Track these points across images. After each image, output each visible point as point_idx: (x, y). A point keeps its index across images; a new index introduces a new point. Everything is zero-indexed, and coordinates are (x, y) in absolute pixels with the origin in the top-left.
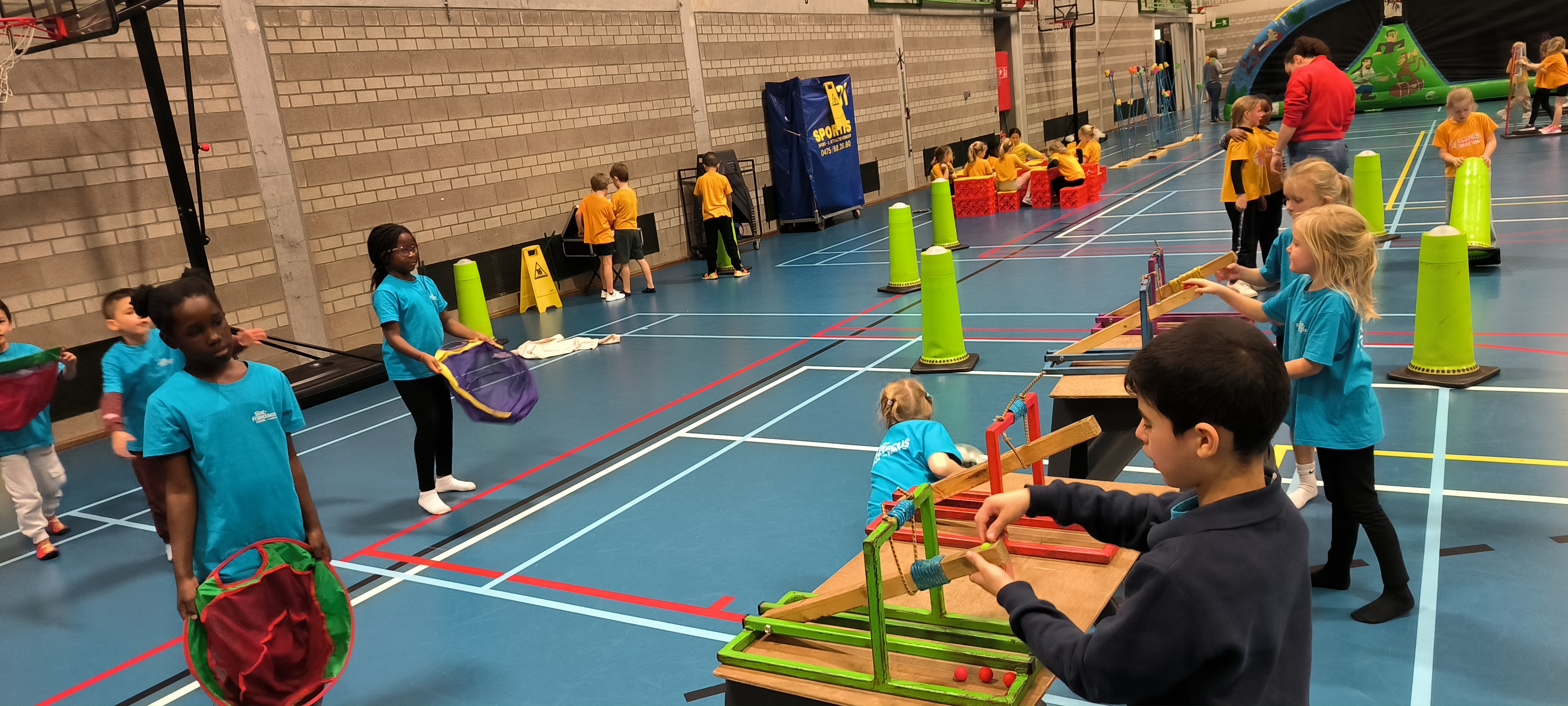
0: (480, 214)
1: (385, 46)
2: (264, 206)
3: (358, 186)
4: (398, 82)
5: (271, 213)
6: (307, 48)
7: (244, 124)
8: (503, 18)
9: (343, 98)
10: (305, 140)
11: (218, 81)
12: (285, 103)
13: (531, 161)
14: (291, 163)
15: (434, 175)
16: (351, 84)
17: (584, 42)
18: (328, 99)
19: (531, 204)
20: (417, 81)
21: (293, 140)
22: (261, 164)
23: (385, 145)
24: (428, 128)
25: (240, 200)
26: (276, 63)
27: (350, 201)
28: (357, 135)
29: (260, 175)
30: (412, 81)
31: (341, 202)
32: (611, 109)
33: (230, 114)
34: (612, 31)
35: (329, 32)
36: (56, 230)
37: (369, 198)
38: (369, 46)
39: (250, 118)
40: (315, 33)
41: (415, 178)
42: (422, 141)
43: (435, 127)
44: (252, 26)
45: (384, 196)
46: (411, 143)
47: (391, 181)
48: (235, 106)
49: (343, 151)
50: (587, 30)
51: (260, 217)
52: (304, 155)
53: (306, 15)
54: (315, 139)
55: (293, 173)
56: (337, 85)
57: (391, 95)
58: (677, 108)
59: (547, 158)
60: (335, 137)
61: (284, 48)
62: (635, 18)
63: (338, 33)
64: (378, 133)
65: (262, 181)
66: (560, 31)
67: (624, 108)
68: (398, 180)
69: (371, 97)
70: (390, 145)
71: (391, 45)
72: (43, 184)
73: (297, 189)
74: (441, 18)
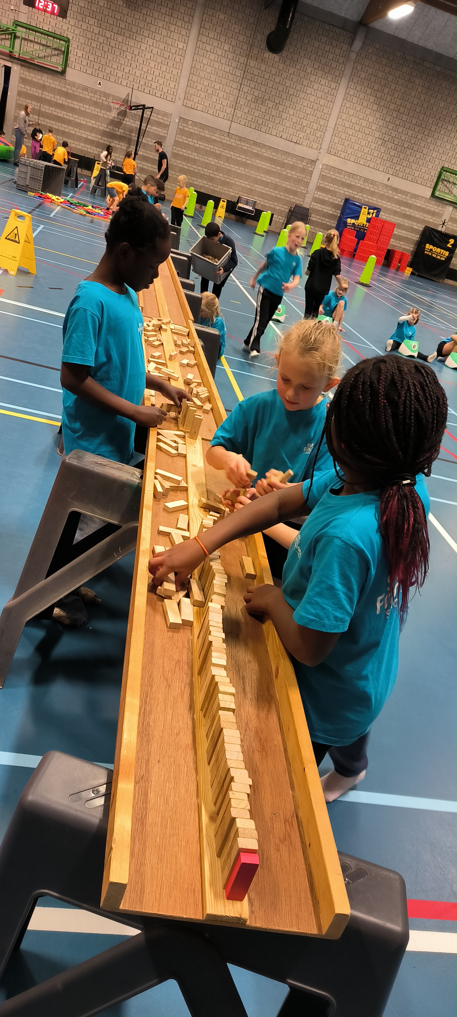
0: (214, 185)
1: (207, 136)
3: (185, 164)
4: (207, 145)
6: (187, 129)
7: (166, 139)
8: (246, 141)
9: (190, 143)
10: (177, 148)
12: (177, 139)
13: (237, 180)
14: (172, 152)
15: (206, 170)
16: (194, 141)
17: (271, 157)
18: (187, 142)
19: (232, 190)
20: (212, 147)
21: (174, 147)
23: (196, 158)
24: (209, 159)
26: (179, 130)
27: (181, 166)
28: (190, 153)
30: (210, 146)
31: (179, 165)
32: (272, 178)
33: (164, 136)
34: (283, 157)
35: (194, 128)
36: (123, 144)
37: (187, 167)
38: (203, 135)
39: (167, 139)
40: (191, 127)
41: (201, 169)
42: (206, 161)
43: (212, 159)
44: (177, 121)
45: (190, 169)
46: (203, 160)
47: (194, 166)
48: (166, 135)
49: (185, 154)
50: (275, 154)
52: (176, 152)
53: (190, 122)
54: (180, 149)
56: (191, 140)
57: (203, 147)
58: (301, 189)
59: (242, 181)
60: (185, 151)
61: (182, 128)
62: (295, 157)
63: (197, 129)
64: (196, 154)
66: (263, 150)
67: (278, 180)
68: (196, 167)
69: (198, 146)
70: (198, 158)
71: (209, 136)
72: (125, 135)
74: (226, 135)
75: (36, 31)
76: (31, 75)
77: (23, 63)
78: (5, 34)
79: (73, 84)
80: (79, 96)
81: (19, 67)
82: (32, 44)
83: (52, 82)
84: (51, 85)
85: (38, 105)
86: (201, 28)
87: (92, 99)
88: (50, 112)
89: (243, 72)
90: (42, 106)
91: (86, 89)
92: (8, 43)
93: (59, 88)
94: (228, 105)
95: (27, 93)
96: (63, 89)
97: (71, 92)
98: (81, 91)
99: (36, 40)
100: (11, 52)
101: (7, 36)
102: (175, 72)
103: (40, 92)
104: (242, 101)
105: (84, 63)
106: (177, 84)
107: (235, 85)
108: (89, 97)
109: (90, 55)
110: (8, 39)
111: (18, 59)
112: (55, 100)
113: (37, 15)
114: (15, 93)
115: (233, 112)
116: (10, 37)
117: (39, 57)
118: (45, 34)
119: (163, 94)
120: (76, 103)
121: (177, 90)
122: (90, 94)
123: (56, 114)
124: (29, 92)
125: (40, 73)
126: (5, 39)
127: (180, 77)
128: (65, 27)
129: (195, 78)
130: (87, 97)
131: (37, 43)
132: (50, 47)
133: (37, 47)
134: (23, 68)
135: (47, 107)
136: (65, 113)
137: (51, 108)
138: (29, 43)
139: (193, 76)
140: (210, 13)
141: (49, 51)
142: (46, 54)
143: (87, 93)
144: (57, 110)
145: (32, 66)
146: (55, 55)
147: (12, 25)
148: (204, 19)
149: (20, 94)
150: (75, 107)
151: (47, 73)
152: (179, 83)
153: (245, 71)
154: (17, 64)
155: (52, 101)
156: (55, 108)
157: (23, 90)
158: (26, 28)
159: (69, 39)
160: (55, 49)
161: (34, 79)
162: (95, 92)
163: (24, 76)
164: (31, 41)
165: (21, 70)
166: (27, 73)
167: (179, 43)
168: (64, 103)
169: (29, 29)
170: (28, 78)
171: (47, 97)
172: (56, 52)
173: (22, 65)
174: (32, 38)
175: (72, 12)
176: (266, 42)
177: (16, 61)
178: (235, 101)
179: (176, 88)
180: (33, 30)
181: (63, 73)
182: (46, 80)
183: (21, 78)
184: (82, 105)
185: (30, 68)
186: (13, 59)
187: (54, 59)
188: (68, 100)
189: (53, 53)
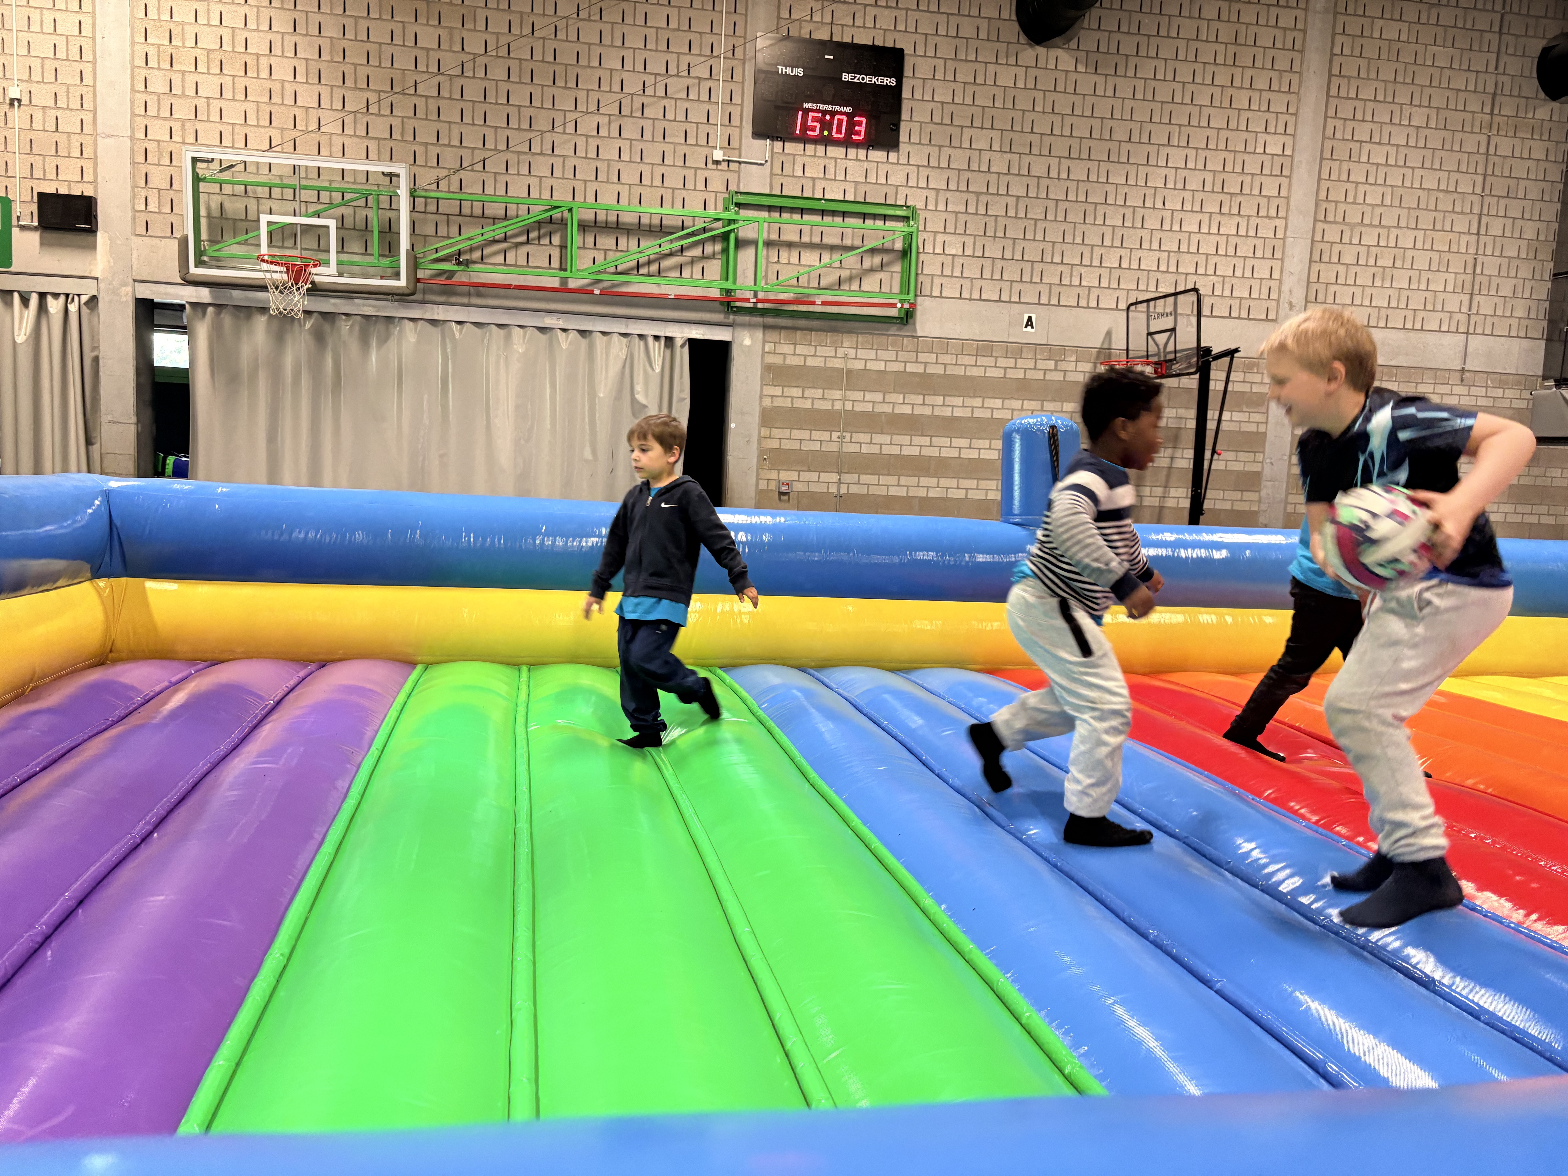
2: (1260, 501)
5: (1263, 507)
7: (1264, 441)
11: (1256, 410)
14: (1289, 475)
22: (1267, 471)
25: (1244, 493)
29: (1264, 478)
33: (1257, 434)
39: (1269, 438)
48: (1262, 429)
51: (1255, 508)
55: (1288, 482)
65: (1264, 483)
73: (1288, 494)
74: (1455, 378)
75: (802, 211)
76: (800, 350)
77: (770, 320)
78: (703, 242)
79: (943, 344)
80: (965, 377)
81: (759, 334)
82: (795, 254)
83: (872, 354)
84: (871, 366)
85: (834, 438)
86: (1334, 79)
87: (1011, 374)
88: (875, 450)
89: (1480, 179)
90: (848, 439)
91: (985, 348)
92: (714, 268)
93: (897, 367)
94: (1450, 288)
95: (793, 410)
96: (910, 368)
97: (939, 370)
98: (971, 360)
99: (806, 239)
100: (728, 291)
101: (709, 249)
102: (1266, 231)
103: (837, 394)
104: (1491, 266)
105: (972, 271)
106: (1277, 265)
107: (1461, 225)
108: (999, 373)
109: (989, 243)
110: (713, 256)
111: (754, 311)
112: (887, 409)
113: (800, 161)
114: (755, 418)
115: (1466, 303)
116: (718, 247)
117: (819, 288)
118: (833, 213)
119: (1236, 304)
120: (958, 401)
121: (1280, 280)
122: (1002, 362)
123: (895, 450)
124: (799, 404)
125: (829, 337)
126: (704, 258)
127: (1284, 239)
128: (897, 178)
129: (1332, 234)
130: (992, 373)
131: (811, 246)
132: (852, 248)
133: (810, 258)
134: (773, 336)
135: (864, 437)
136: (925, 441)
137: (879, 438)
138: (784, 254)
139: (1326, 226)
140: (1354, 27)
141: (851, 260)
142: (845, 274)
143: (990, 361)
144: (897, 439)
145: (802, 323)
146: (872, 270)
147: (720, 206)
148: (1337, 50)
149: (769, 418)
150: (958, 413)
151: (850, 332)
152: (1282, 260)
153: (1485, 175)
154: (750, 326)
155: (880, 414)
156: (892, 434)
157: (779, 403)
158: (770, 208)
159: (914, 210)
160: (873, 251)
161: (810, 362)
162: (1016, 350)
163: (777, 360)
164: (790, 245)
165: (764, 342)
166: (787, 349)
167: (1269, 138)
168: (918, 411)
169: (781, 209)
170: (791, 361)
171: (859, 407)
172: (877, 260)
173: (766, 327)
174: (790, 235)
175: (915, 127)
176: (1535, 75)
177: (746, 319)
178: (1469, 270)
179: (1276, 275)
180: (792, 210)
181: (907, 317)
182: (852, 353)
183: (768, 368)
184: (977, 402)
185: (795, 329)
186: (735, 313)
187: (870, 284)
188: (930, 400)
189: (867, 264)
